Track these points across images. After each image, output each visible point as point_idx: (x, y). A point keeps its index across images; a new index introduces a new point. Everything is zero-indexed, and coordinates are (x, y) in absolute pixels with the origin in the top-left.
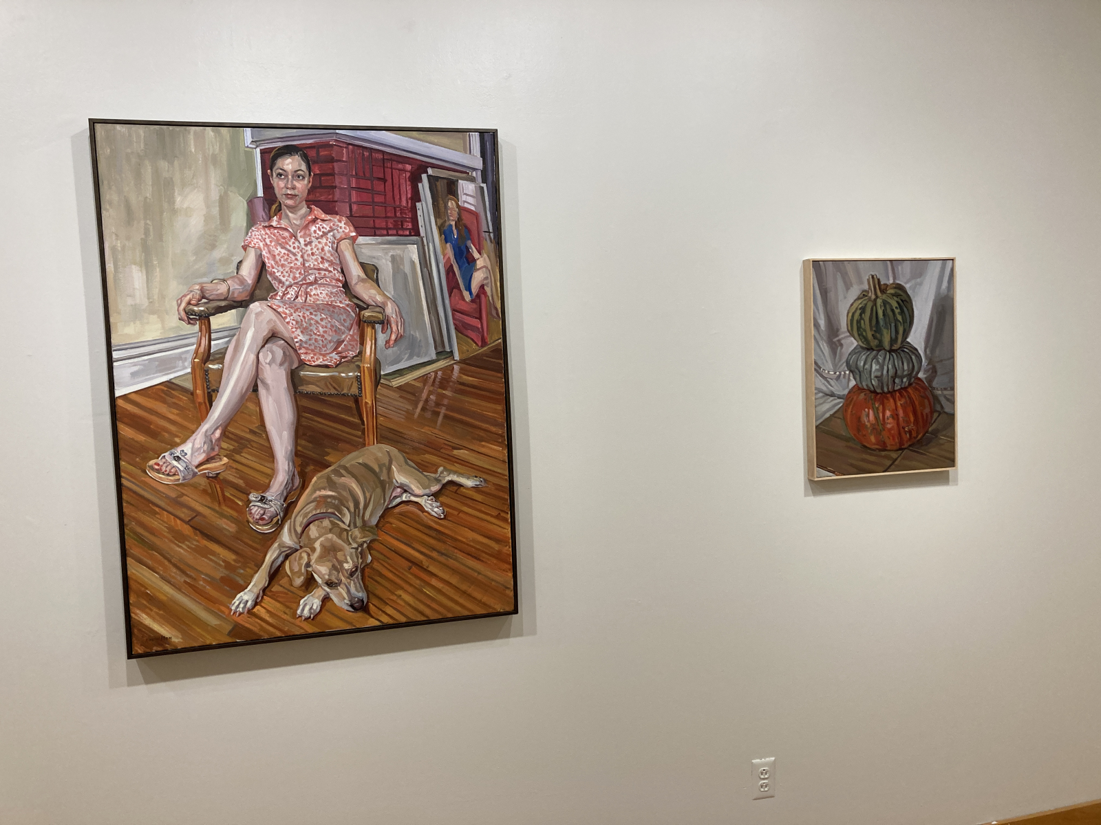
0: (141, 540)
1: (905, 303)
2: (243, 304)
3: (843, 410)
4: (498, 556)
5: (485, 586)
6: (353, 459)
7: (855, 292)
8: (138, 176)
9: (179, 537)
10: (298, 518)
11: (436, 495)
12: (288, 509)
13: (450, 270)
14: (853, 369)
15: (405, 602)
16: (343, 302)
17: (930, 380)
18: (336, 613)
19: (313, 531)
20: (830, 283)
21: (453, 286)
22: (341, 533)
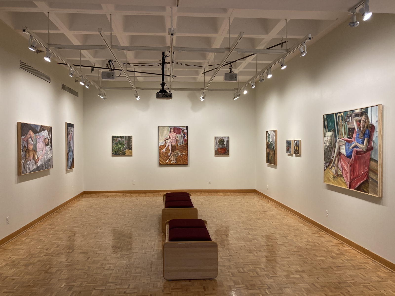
0: (160, 156)
1: (224, 140)
2: (168, 139)
3: (217, 149)
4: (187, 160)
5: (185, 162)
6: (175, 151)
7: (219, 139)
8: (161, 130)
9: (163, 156)
10: (171, 156)
11: (182, 155)
12: (171, 155)
13: (183, 137)
14: (219, 146)
15: (179, 163)
16: (175, 139)
17: (226, 147)
18: (174, 163)
19: (172, 156)
20: (216, 139)
21: (184, 138)
22: (174, 157)
